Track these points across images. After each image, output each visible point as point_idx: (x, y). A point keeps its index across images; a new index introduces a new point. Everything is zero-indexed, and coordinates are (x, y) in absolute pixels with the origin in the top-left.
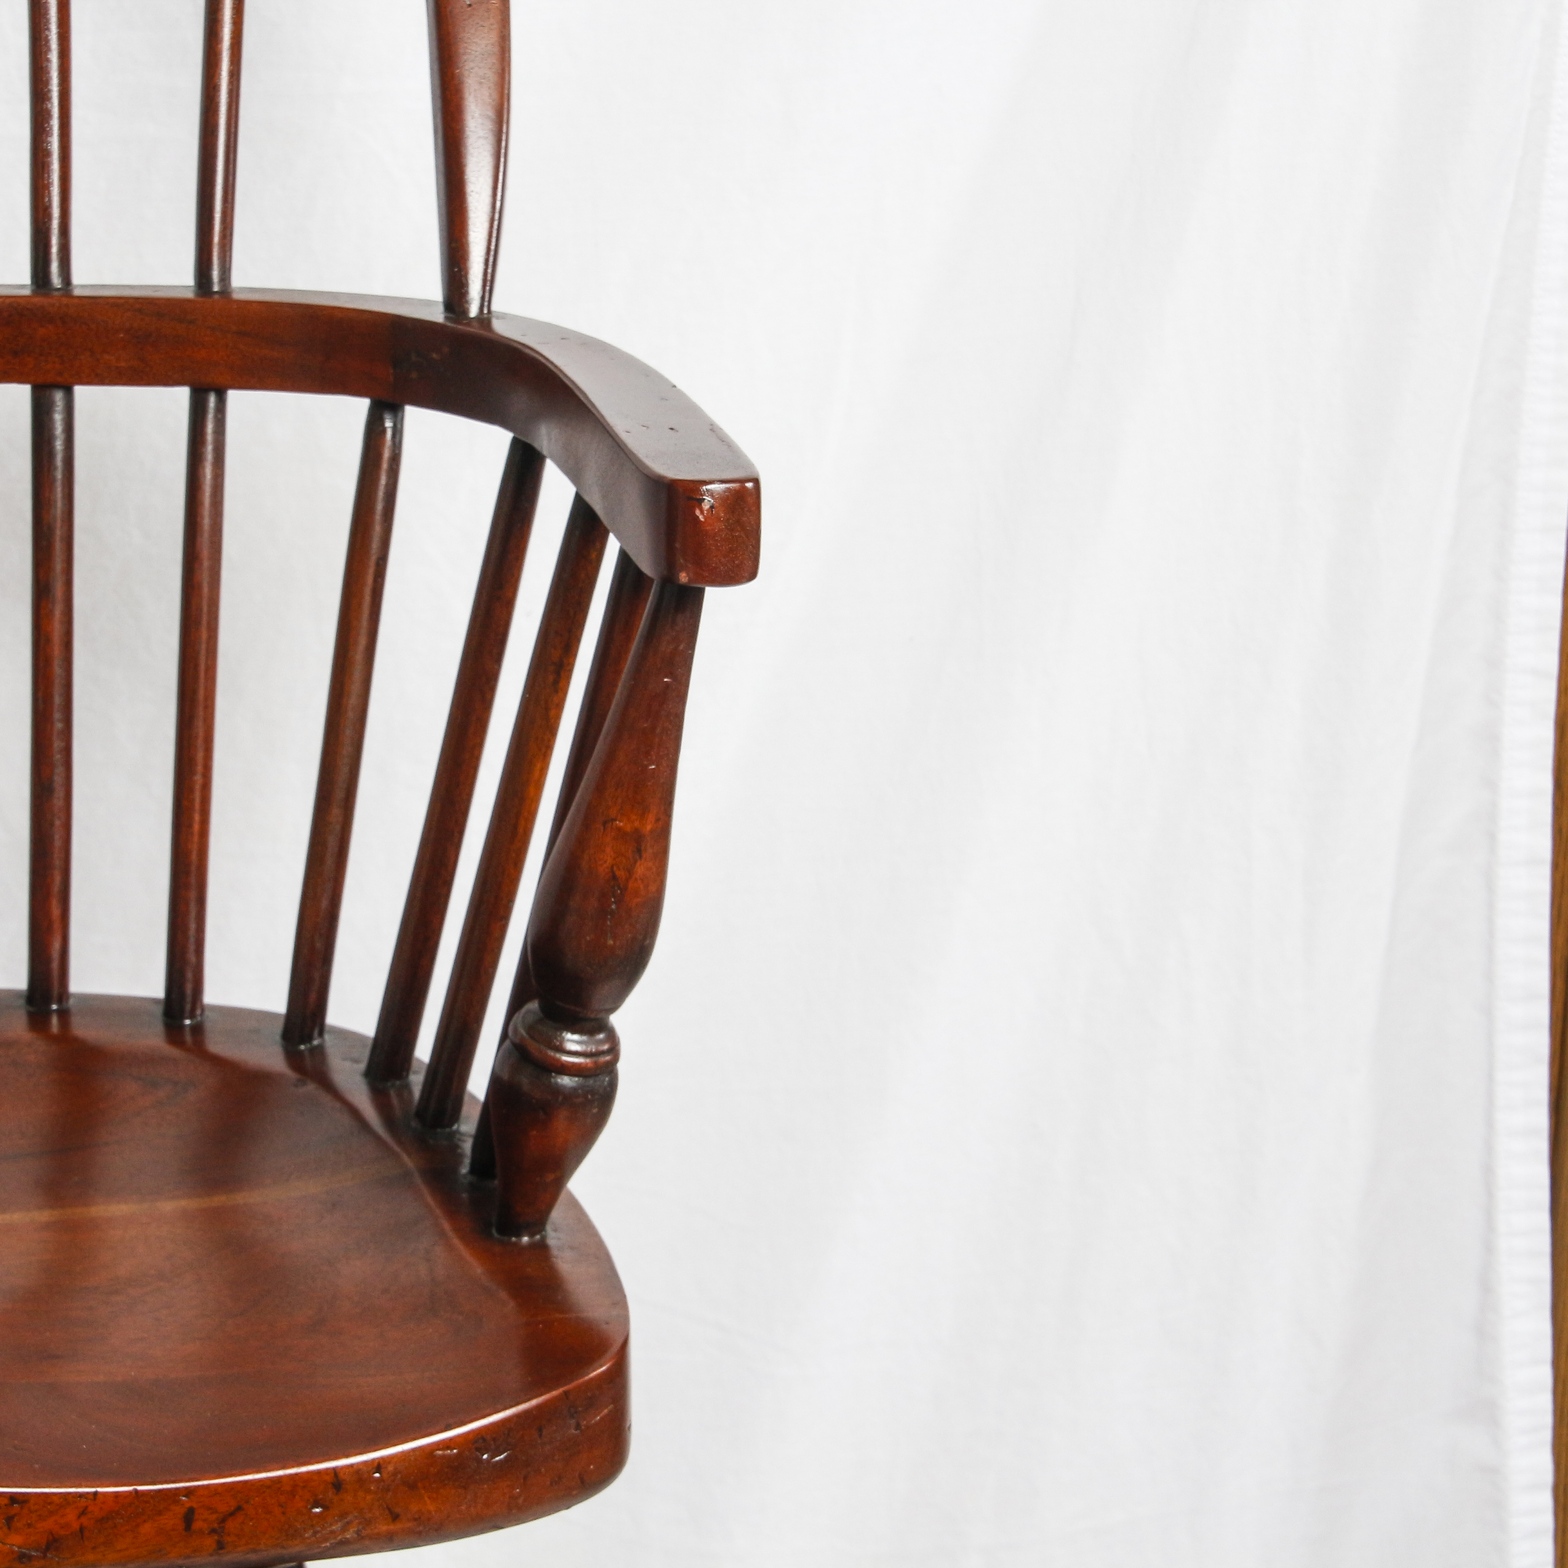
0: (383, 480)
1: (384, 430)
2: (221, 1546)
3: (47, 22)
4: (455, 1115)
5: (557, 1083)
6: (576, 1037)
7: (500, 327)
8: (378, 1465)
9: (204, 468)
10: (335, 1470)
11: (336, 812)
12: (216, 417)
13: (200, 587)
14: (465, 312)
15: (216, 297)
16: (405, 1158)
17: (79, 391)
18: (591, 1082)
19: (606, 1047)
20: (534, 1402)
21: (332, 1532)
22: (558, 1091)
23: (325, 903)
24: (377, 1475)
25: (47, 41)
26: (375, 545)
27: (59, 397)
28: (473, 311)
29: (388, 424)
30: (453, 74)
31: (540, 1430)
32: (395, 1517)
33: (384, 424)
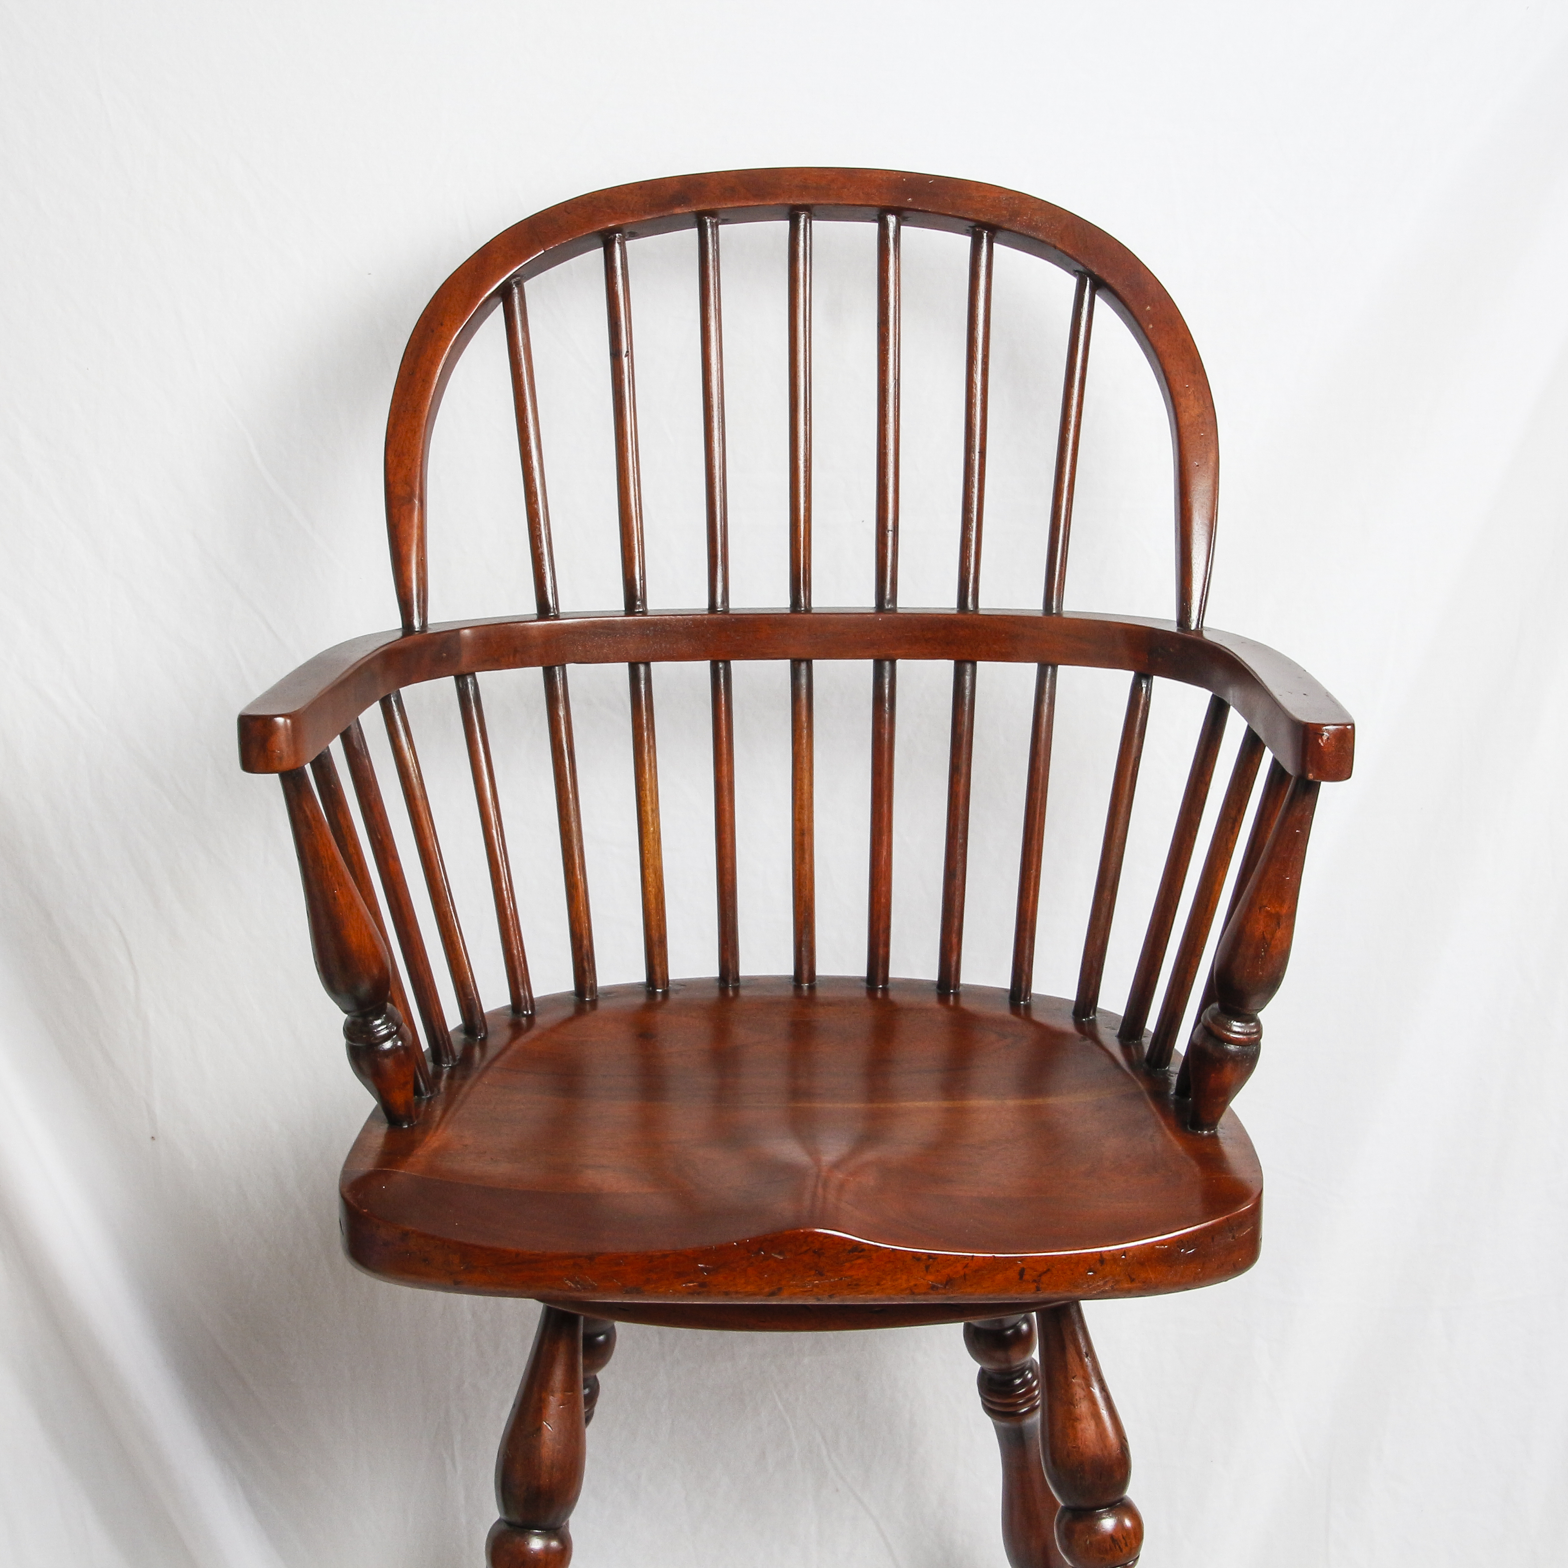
0: (1140, 716)
1: (1142, 689)
2: (1038, 1289)
3: (973, 473)
4: (1167, 1061)
5: (1227, 1049)
6: (1239, 1024)
7: (1207, 635)
8: (1124, 1252)
9: (1044, 706)
10: (1100, 1252)
11: (1107, 894)
12: (1051, 679)
13: (1039, 769)
14: (1189, 627)
15: (1054, 616)
16: (1140, 1084)
17: (979, 664)
18: (1246, 1049)
19: (1255, 1030)
20: (1210, 1223)
21: (1098, 1286)
22: (1228, 1052)
23: (1099, 942)
24: (1123, 1257)
25: (973, 482)
26: (1134, 750)
27: (969, 667)
28: (1193, 627)
29: (1144, 685)
30: (1187, 501)
31: (1213, 1238)
32: (1132, 1280)
33: (1142, 685)
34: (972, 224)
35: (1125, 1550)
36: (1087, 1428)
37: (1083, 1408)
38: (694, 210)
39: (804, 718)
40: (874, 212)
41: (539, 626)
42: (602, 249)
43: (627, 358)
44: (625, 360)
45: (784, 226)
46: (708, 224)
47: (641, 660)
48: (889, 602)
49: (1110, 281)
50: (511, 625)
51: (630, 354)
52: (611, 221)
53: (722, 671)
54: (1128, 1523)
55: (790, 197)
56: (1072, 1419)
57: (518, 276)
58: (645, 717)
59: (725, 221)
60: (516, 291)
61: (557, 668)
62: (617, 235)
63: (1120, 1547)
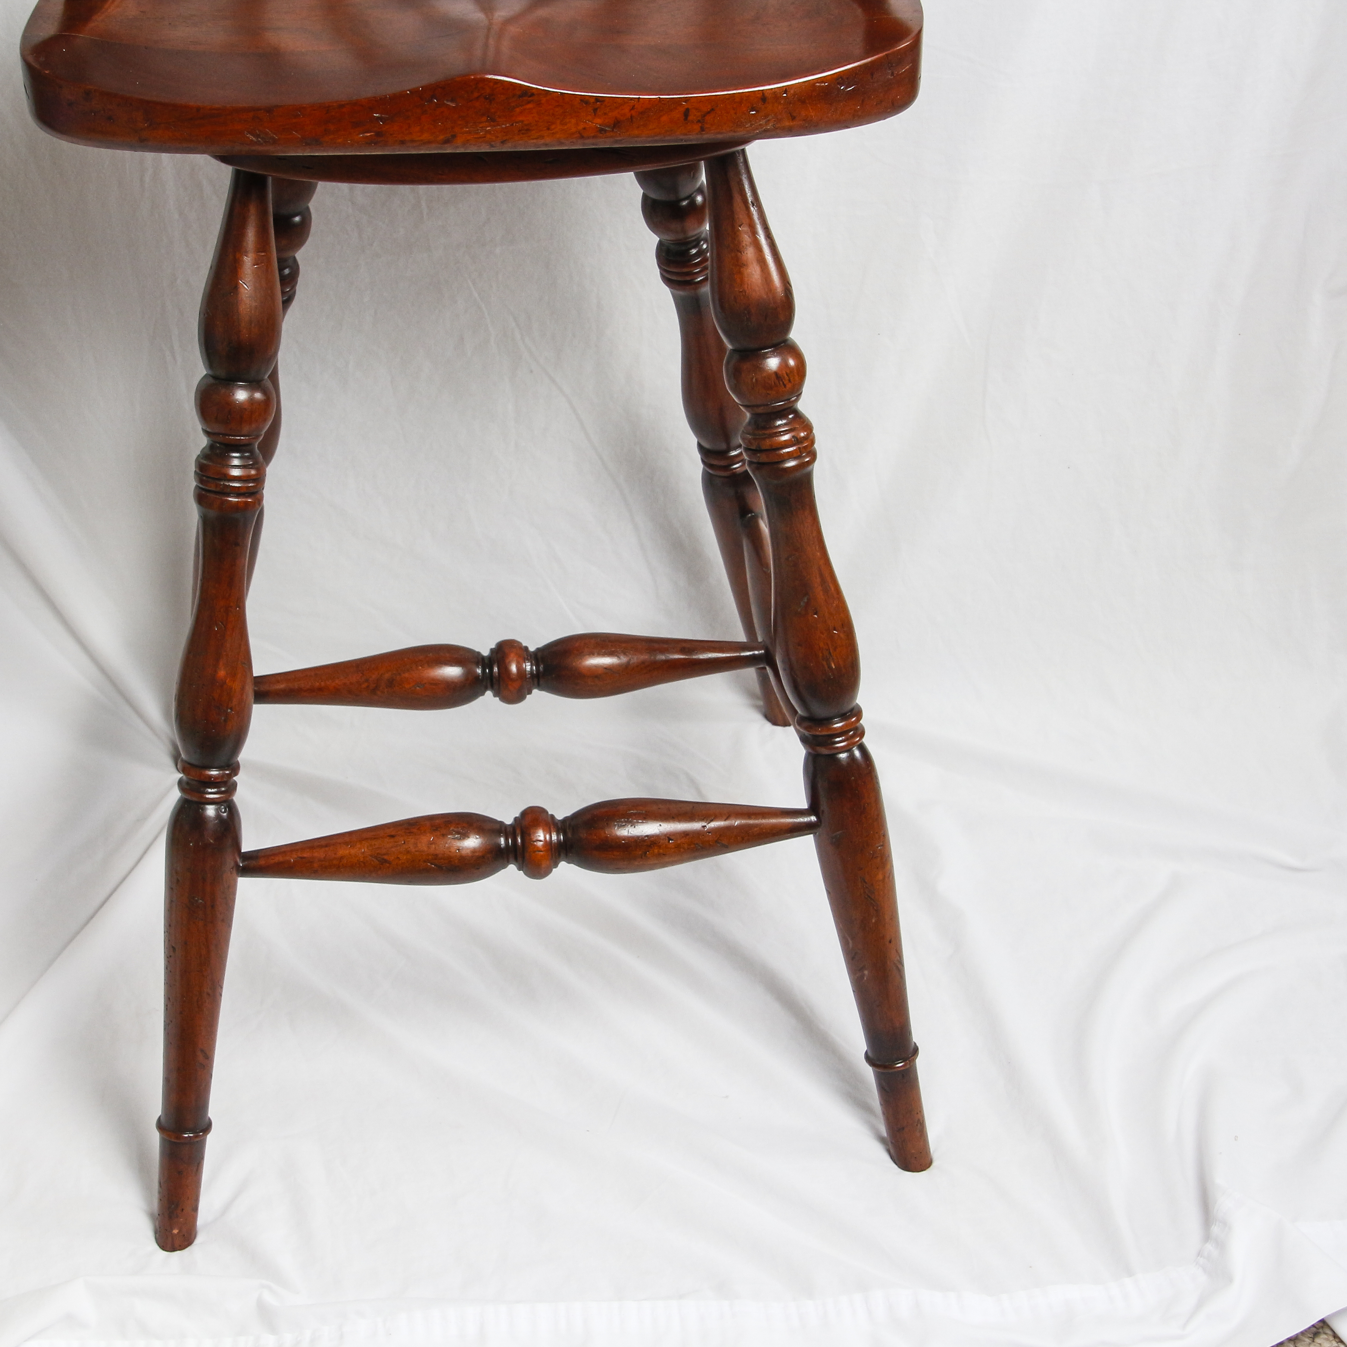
2: (702, 129)
8: (785, 92)
10: (763, 93)
20: (869, 60)
21: (760, 125)
24: (784, 95)
31: (872, 74)
32: (794, 118)
35: (789, 386)
36: (754, 273)
37: (750, 253)
54: (792, 362)
56: (739, 265)
63: (783, 383)
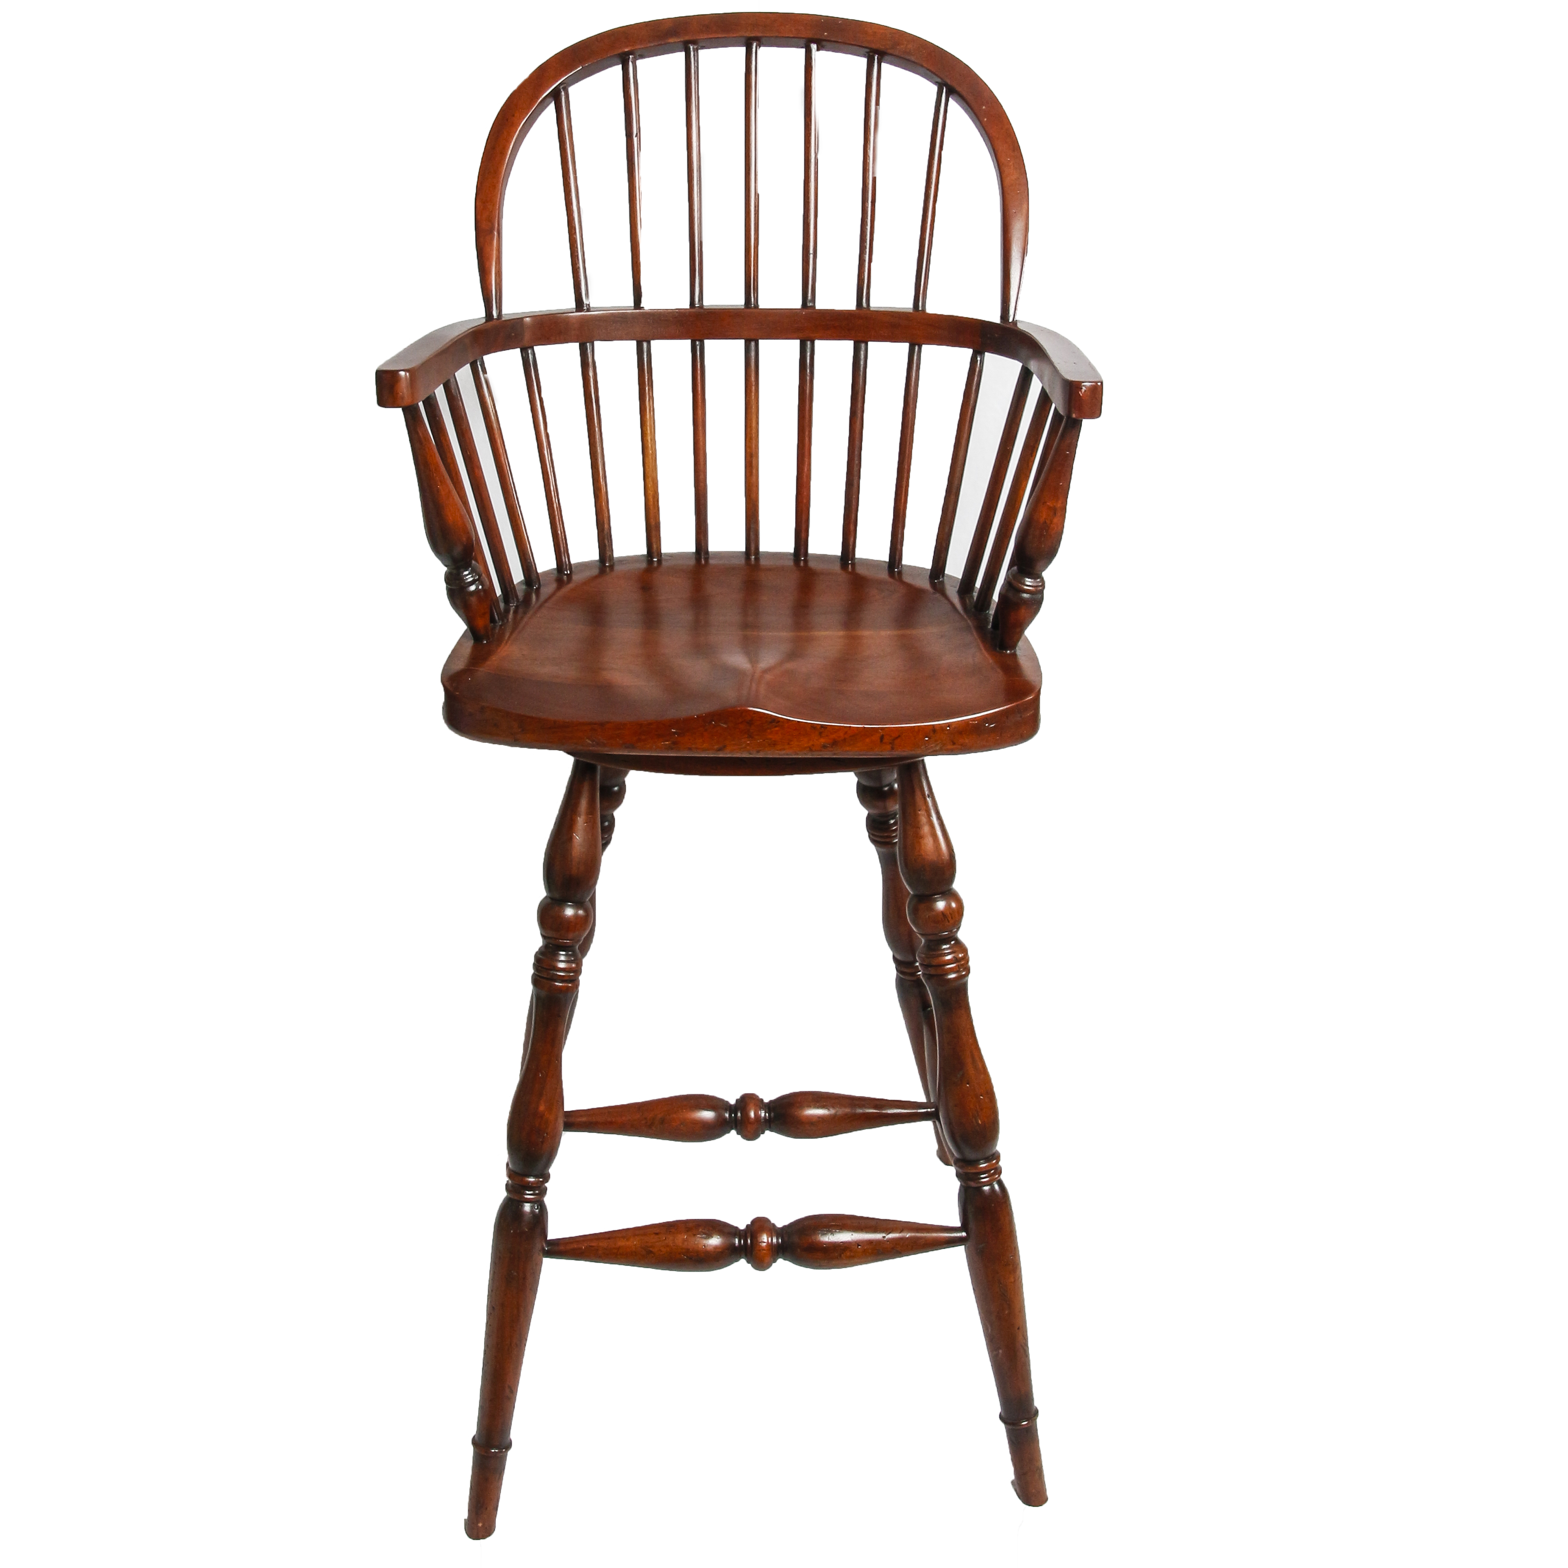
0: (975, 379)
1: (977, 361)
2: (893, 748)
3: (867, 216)
4: (988, 606)
5: (1022, 596)
6: (1030, 580)
7: (1020, 326)
8: (949, 725)
9: (912, 372)
10: (934, 725)
11: (952, 497)
12: (917, 354)
13: (909, 414)
14: (1008, 320)
15: (920, 312)
16: (969, 622)
17: (870, 343)
18: (1034, 596)
19: (1040, 584)
20: (1005, 707)
21: (932, 747)
22: (1023, 599)
23: (947, 529)
24: (948, 728)
25: (867, 222)
26: (971, 402)
27: (863, 345)
28: (1011, 320)
29: (979, 359)
31: (1008, 716)
32: (954, 744)
33: (977, 359)
34: (868, 50)
35: (951, 921)
36: (928, 842)
37: (926, 829)
38: (682, 40)
39: (753, 379)
40: (803, 42)
41: (576, 316)
42: (620, 66)
43: (636, 138)
44: (635, 139)
45: (743, 50)
46: (691, 49)
47: (644, 339)
48: (810, 301)
49: (959, 89)
50: (559, 315)
51: (639, 135)
52: (627, 47)
53: (698, 347)
54: (954, 905)
55: (745, 32)
56: (918, 837)
57: (565, 83)
58: (647, 377)
59: (703, 48)
60: (563, 93)
61: (588, 344)
62: (631, 56)
63: (948, 919)
